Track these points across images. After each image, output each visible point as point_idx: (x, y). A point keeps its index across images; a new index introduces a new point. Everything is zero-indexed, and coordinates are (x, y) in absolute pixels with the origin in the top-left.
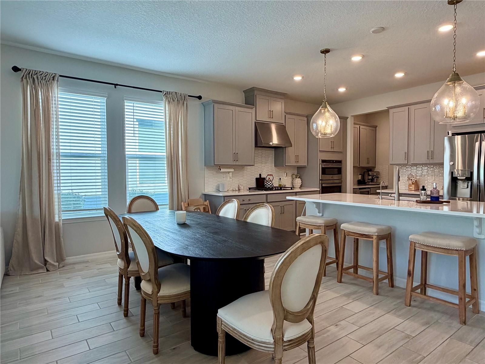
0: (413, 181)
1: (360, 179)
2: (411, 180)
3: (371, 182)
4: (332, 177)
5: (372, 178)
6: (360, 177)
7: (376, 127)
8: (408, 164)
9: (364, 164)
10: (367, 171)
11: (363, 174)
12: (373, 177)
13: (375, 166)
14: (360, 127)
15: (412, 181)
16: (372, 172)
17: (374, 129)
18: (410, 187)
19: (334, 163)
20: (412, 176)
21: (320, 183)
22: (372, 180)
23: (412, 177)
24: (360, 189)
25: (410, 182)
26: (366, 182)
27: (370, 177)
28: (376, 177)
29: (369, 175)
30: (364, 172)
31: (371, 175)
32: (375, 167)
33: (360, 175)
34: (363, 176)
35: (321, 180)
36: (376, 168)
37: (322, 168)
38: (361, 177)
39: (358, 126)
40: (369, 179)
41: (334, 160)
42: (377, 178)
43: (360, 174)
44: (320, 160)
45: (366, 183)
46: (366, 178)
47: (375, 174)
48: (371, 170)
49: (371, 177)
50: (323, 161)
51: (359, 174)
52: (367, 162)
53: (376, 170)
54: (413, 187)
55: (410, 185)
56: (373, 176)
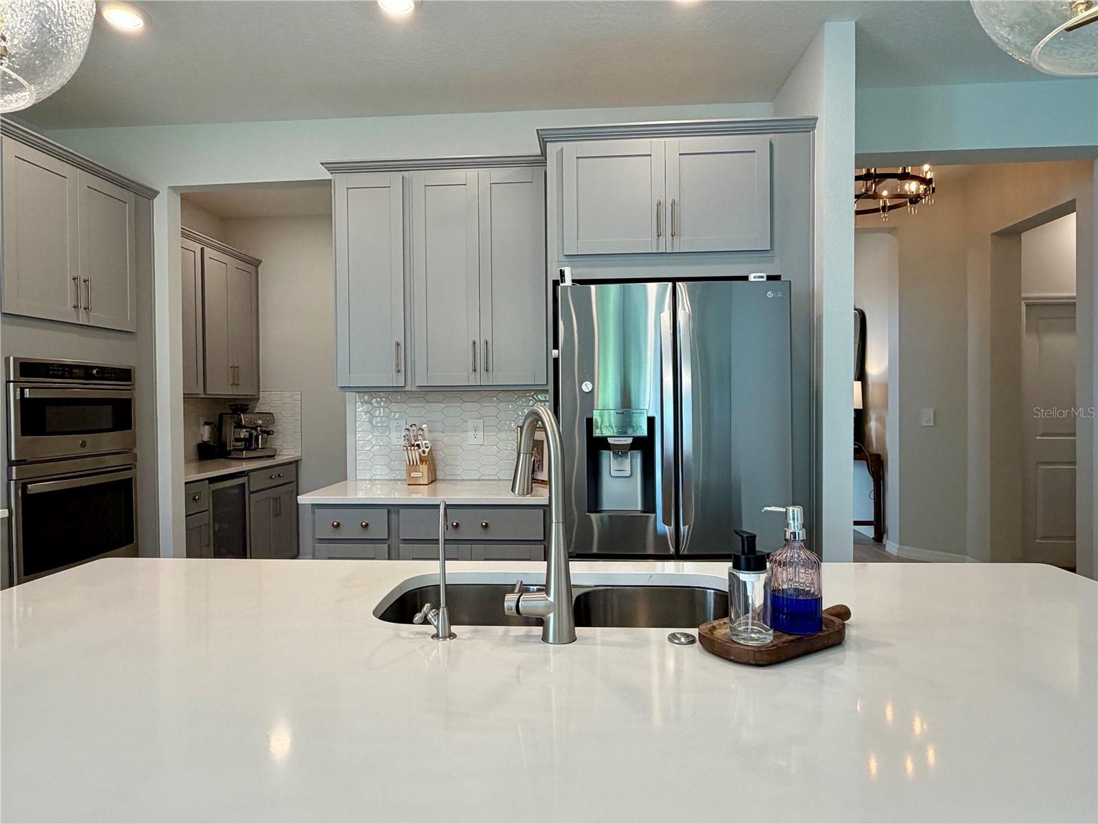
0: (424, 452)
1: (206, 438)
2: (418, 445)
3: (247, 448)
4: (83, 445)
5: (251, 435)
6: (205, 433)
7: (256, 263)
8: (406, 389)
9: (221, 388)
10: (230, 412)
11: (216, 421)
12: (255, 433)
13: (259, 394)
14: (202, 250)
15: (421, 451)
16: (250, 413)
17: (250, 268)
18: (413, 474)
19: (92, 377)
20: (420, 432)
21: (10, 479)
22: (249, 443)
23: (420, 437)
24: (212, 480)
25: (415, 455)
26: (228, 449)
27: (243, 434)
28: (261, 431)
29: (239, 426)
30: (221, 416)
31: (247, 425)
32: (259, 399)
33: (206, 426)
34: (218, 429)
35: (18, 463)
36: (260, 401)
37: (24, 404)
38: (212, 433)
39: (198, 247)
40: (237, 440)
41: (95, 367)
42: (265, 435)
43: (206, 423)
44: (7, 360)
45: (229, 453)
46: (230, 433)
47: (260, 422)
48: (244, 409)
49: (247, 434)
50: (28, 369)
51: (202, 422)
52: (231, 382)
53: (261, 407)
54: (422, 473)
55: (412, 466)
56: (252, 428)
